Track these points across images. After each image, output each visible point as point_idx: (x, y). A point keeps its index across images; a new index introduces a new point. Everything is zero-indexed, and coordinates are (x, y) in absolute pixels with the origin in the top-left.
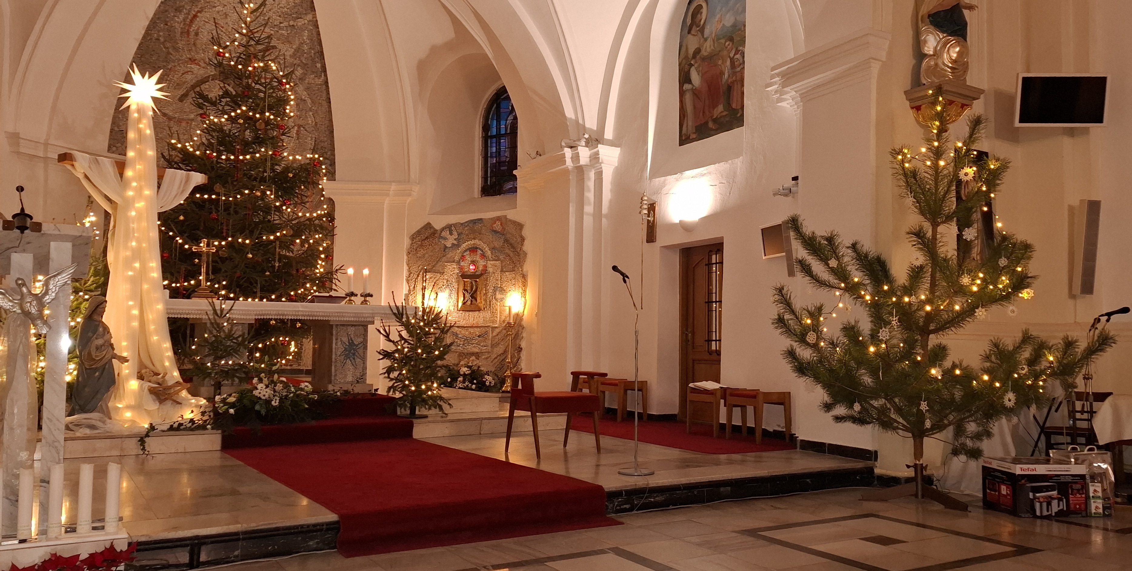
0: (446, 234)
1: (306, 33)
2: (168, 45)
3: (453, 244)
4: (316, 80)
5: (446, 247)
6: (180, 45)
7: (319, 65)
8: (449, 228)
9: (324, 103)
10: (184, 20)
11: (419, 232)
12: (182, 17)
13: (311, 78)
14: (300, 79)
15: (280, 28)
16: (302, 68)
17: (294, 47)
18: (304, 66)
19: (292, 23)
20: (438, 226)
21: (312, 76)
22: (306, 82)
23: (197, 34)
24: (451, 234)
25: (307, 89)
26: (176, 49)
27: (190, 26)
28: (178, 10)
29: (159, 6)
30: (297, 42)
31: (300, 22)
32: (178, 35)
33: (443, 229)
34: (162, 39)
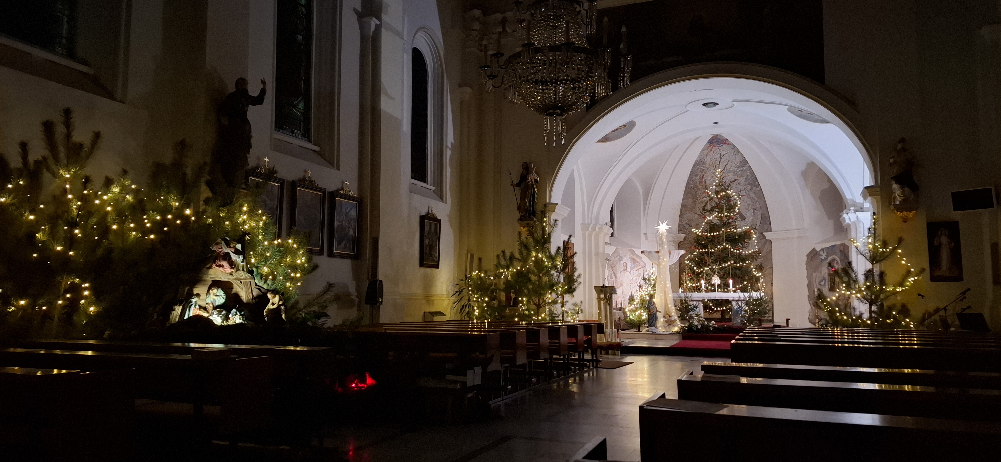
0: (821, 253)
1: (748, 171)
2: (695, 189)
3: (825, 258)
4: (757, 189)
5: (822, 259)
6: (700, 188)
7: (757, 183)
8: (823, 250)
9: (763, 198)
10: (699, 178)
11: (810, 253)
12: (698, 178)
13: (754, 189)
14: (750, 190)
15: (737, 172)
16: (750, 185)
17: (745, 178)
18: (750, 184)
19: (741, 169)
20: (818, 249)
21: (755, 188)
22: (753, 190)
23: (705, 182)
24: (824, 253)
25: (754, 193)
26: (699, 190)
27: (702, 179)
28: (697, 175)
29: (689, 177)
30: (746, 176)
31: (744, 168)
32: (698, 185)
33: (820, 251)
34: (693, 187)
